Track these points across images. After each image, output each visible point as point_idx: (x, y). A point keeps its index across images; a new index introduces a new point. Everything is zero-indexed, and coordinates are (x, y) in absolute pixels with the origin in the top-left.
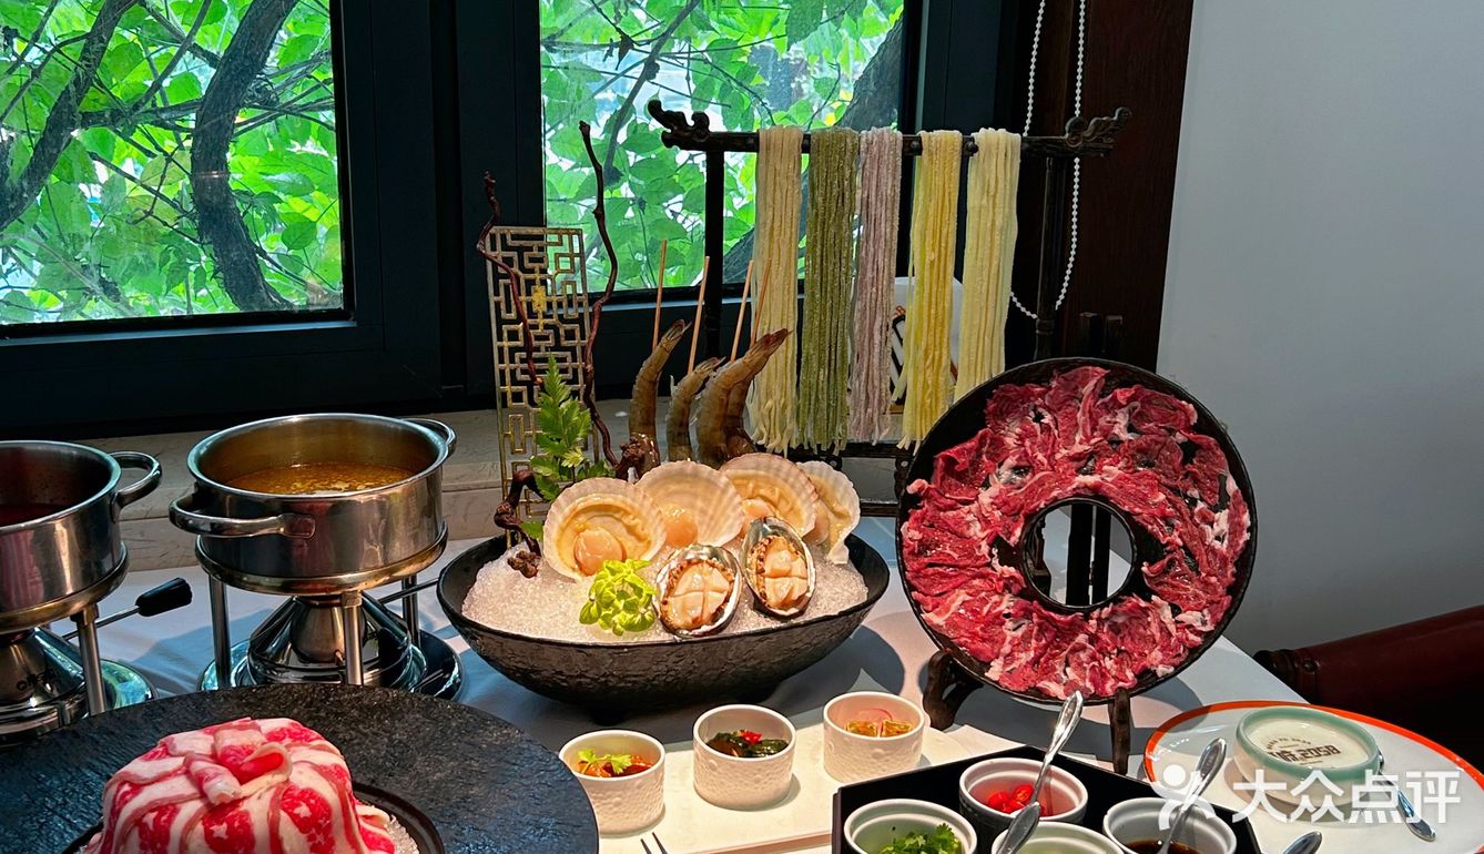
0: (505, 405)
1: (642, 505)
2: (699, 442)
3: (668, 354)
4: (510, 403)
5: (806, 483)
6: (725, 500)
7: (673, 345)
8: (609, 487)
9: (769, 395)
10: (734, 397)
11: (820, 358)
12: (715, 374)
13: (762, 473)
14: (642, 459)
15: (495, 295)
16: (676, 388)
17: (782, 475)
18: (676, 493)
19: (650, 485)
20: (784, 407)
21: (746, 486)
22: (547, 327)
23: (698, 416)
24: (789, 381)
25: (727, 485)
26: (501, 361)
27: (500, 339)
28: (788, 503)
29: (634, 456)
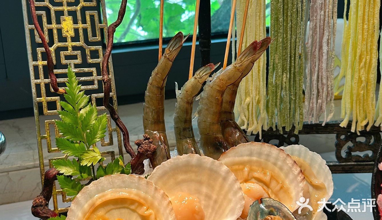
0: (41, 112)
1: (153, 197)
2: (201, 134)
3: (171, 63)
4: (46, 111)
5: (293, 165)
6: (227, 186)
7: (175, 54)
8: (124, 182)
9: (247, 94)
10: (226, 97)
11: (283, 66)
12: (211, 79)
13: (254, 158)
14: (154, 152)
15: (30, 23)
16: (180, 92)
17: (272, 160)
18: (184, 181)
19: (161, 177)
20: (259, 102)
21: (242, 170)
22: (75, 48)
23: (199, 113)
24: (261, 83)
25: (228, 173)
26: (37, 77)
27: (35, 59)
28: (278, 182)
29: (147, 151)
